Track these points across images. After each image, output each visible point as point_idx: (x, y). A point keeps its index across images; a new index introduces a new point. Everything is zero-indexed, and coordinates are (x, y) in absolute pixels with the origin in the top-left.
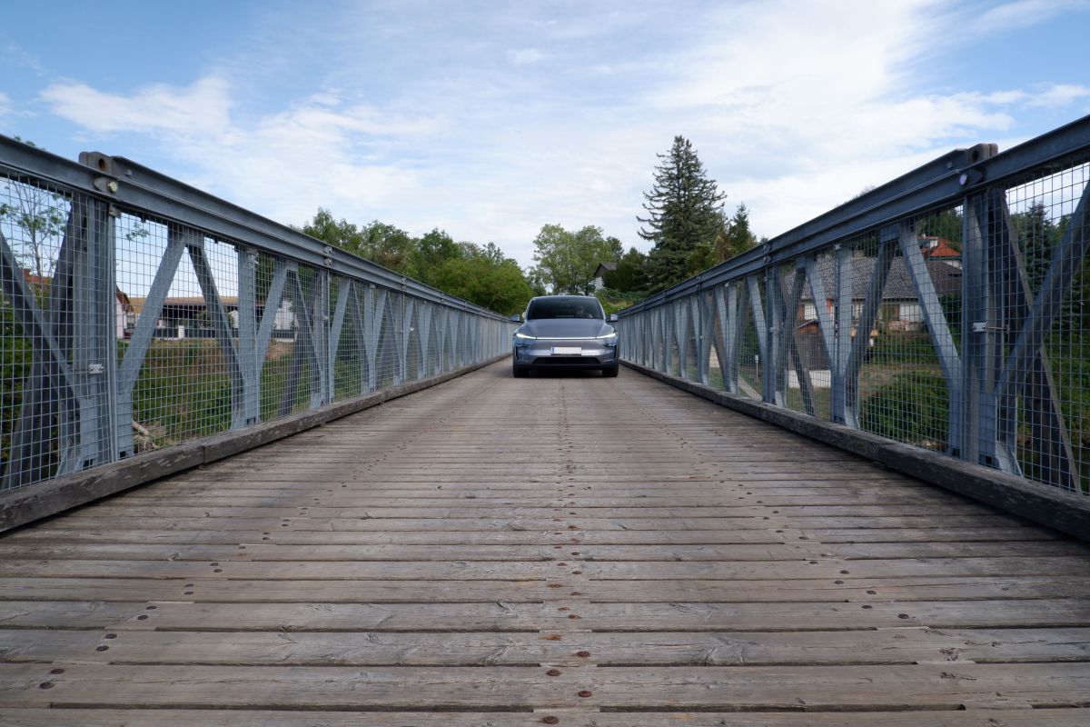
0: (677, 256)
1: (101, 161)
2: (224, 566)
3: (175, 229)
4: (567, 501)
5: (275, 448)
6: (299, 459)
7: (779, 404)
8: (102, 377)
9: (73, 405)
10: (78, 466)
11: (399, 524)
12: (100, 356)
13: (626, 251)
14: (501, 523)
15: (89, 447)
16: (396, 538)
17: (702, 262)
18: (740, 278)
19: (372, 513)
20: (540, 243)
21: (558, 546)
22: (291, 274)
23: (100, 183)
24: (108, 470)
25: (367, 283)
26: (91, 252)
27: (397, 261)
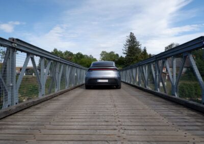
0: (131, 57)
1: (13, 39)
2: (42, 131)
3: (28, 54)
4: (116, 114)
5: (49, 101)
6: (54, 104)
7: (159, 91)
8: (12, 86)
9: (6, 93)
10: (7, 106)
11: (80, 120)
12: (12, 82)
13: (120, 56)
14: (103, 120)
15: (9, 102)
16: (80, 124)
17: (137, 59)
18: (148, 63)
19: (73, 117)
20: (101, 55)
21: (117, 126)
22: (52, 63)
23: (13, 44)
24: (14, 107)
25: (67, 64)
26: (11, 59)
27: (71, 59)
